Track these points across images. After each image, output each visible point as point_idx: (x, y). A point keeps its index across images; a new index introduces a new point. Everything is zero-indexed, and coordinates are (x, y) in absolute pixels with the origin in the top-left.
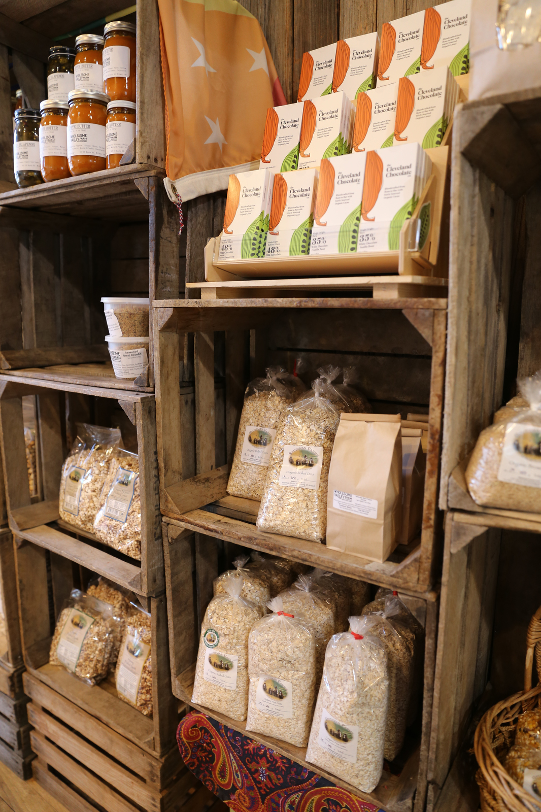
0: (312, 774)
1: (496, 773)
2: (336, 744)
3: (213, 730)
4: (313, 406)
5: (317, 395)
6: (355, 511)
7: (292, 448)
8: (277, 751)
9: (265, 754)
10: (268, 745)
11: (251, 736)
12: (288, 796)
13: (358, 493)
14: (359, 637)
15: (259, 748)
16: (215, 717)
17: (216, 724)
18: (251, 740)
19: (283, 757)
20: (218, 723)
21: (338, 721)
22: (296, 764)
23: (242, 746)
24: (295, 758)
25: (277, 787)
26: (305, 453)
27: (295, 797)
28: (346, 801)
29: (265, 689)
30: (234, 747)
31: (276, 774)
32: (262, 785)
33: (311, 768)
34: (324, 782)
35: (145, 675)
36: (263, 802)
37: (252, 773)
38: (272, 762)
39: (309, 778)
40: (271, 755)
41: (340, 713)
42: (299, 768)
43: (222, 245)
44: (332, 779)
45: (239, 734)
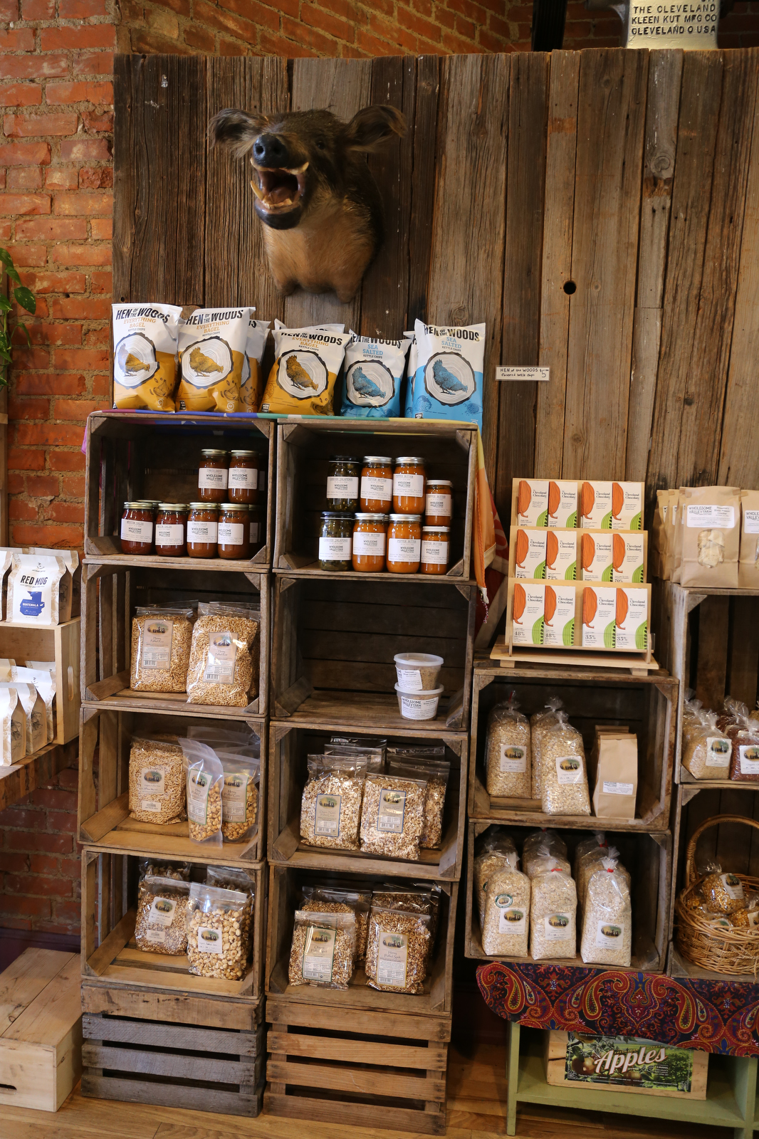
0: (590, 970)
1: (701, 923)
2: (610, 940)
3: (506, 970)
4: (560, 729)
5: (561, 722)
6: (619, 792)
7: (562, 759)
8: (562, 964)
9: (554, 969)
10: (555, 963)
11: (540, 962)
12: (575, 991)
13: (620, 782)
14: (611, 871)
15: (549, 968)
16: (508, 960)
17: (509, 965)
18: (541, 965)
19: (567, 967)
20: (510, 963)
21: (612, 924)
22: (578, 968)
23: (534, 972)
24: (577, 964)
25: (565, 989)
26: (570, 761)
27: (579, 991)
28: (617, 977)
29: (551, 924)
30: (527, 975)
31: (564, 980)
32: (553, 993)
33: (590, 966)
34: (600, 971)
35: (410, 960)
36: (553, 1006)
37: (543, 988)
38: (560, 973)
39: (589, 972)
40: (559, 969)
41: (614, 918)
42: (581, 970)
43: (515, 632)
44: (605, 967)
45: (530, 964)
